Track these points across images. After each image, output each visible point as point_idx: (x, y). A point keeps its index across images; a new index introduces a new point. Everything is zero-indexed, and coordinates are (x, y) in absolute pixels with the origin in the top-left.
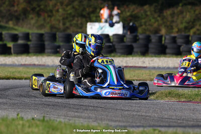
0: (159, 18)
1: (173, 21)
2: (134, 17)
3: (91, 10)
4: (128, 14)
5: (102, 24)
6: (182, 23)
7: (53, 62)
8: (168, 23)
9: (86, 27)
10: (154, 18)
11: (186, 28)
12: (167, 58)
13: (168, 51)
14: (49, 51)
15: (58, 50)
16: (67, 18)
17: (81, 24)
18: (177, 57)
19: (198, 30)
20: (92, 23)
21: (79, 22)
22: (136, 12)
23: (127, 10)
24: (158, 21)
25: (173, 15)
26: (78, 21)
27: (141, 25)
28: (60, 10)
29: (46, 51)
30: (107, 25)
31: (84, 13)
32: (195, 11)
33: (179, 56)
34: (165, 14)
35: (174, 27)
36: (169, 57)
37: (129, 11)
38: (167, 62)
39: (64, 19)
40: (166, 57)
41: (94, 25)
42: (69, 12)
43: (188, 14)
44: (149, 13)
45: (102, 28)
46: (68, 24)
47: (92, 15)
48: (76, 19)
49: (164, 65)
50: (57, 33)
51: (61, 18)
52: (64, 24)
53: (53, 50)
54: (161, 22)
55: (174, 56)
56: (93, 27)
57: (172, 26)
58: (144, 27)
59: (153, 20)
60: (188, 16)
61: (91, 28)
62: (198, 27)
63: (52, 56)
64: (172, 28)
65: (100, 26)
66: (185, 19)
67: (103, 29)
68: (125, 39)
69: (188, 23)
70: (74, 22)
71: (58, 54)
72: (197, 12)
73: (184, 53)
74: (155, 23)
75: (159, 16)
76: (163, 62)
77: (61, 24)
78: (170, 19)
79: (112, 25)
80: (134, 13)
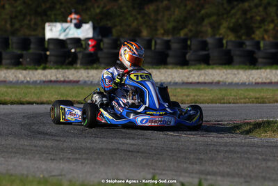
0: (138, 16)
1: (157, 20)
2: (106, 15)
3: (48, 5)
4: (98, 11)
5: (65, 25)
6: (169, 22)
7: (15, 76)
8: (151, 23)
9: (44, 29)
10: (131, 16)
11: (174, 28)
12: (170, 70)
13: (169, 60)
14: (8, 61)
15: (21, 60)
16: (16, 17)
17: (36, 24)
18: (183, 69)
19: (191, 31)
20: (51, 24)
21: (33, 22)
22: (108, 7)
23: (96, 5)
24: (137, 19)
25: (157, 11)
26: (30, 21)
27: (115, 26)
28: (7, 6)
29: (4, 61)
30: (72, 25)
31: (39, 10)
32: (186, 6)
33: (186, 67)
34: (146, 10)
35: (159, 28)
36: (172, 68)
37: (98, 7)
38: (171, 75)
39: (11, 18)
40: (168, 68)
41: (55, 26)
42: (19, 8)
43: (177, 10)
44: (125, 9)
45: (65, 30)
46: (17, 25)
47: (49, 13)
48: (28, 17)
49: (169, 80)
50: (10, 38)
51: (8, 17)
52: (12, 25)
53: (13, 61)
54: (141, 21)
55: (178, 67)
56: (54, 28)
57: (156, 27)
58: (119, 28)
59: (131, 19)
60: (177, 12)
61: (51, 30)
62: (190, 27)
63: (12, 68)
64: (156, 30)
65: (62, 28)
66: (173, 17)
67: (67, 30)
68: (102, 44)
69: (178, 22)
70: (26, 22)
71: (20, 66)
72: (188, 8)
73: (191, 62)
74: (133, 22)
75: (139, 13)
76: (166, 75)
77: (8, 26)
78: (153, 16)
79: (78, 26)
80: (105, 9)
